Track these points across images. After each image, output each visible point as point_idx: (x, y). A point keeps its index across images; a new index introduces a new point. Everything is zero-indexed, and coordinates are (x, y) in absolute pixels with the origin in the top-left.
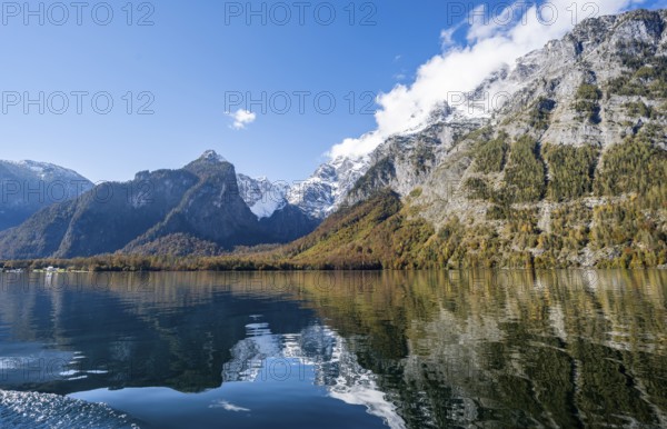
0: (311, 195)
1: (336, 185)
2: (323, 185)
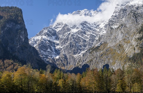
0: (43, 46)
1: (58, 42)
2: (49, 41)
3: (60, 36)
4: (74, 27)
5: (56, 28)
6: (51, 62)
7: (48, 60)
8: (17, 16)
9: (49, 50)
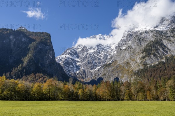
3: (81, 55)
4: (91, 48)
5: (77, 49)
6: (72, 75)
7: (71, 74)
8: (46, 39)
9: (71, 66)
